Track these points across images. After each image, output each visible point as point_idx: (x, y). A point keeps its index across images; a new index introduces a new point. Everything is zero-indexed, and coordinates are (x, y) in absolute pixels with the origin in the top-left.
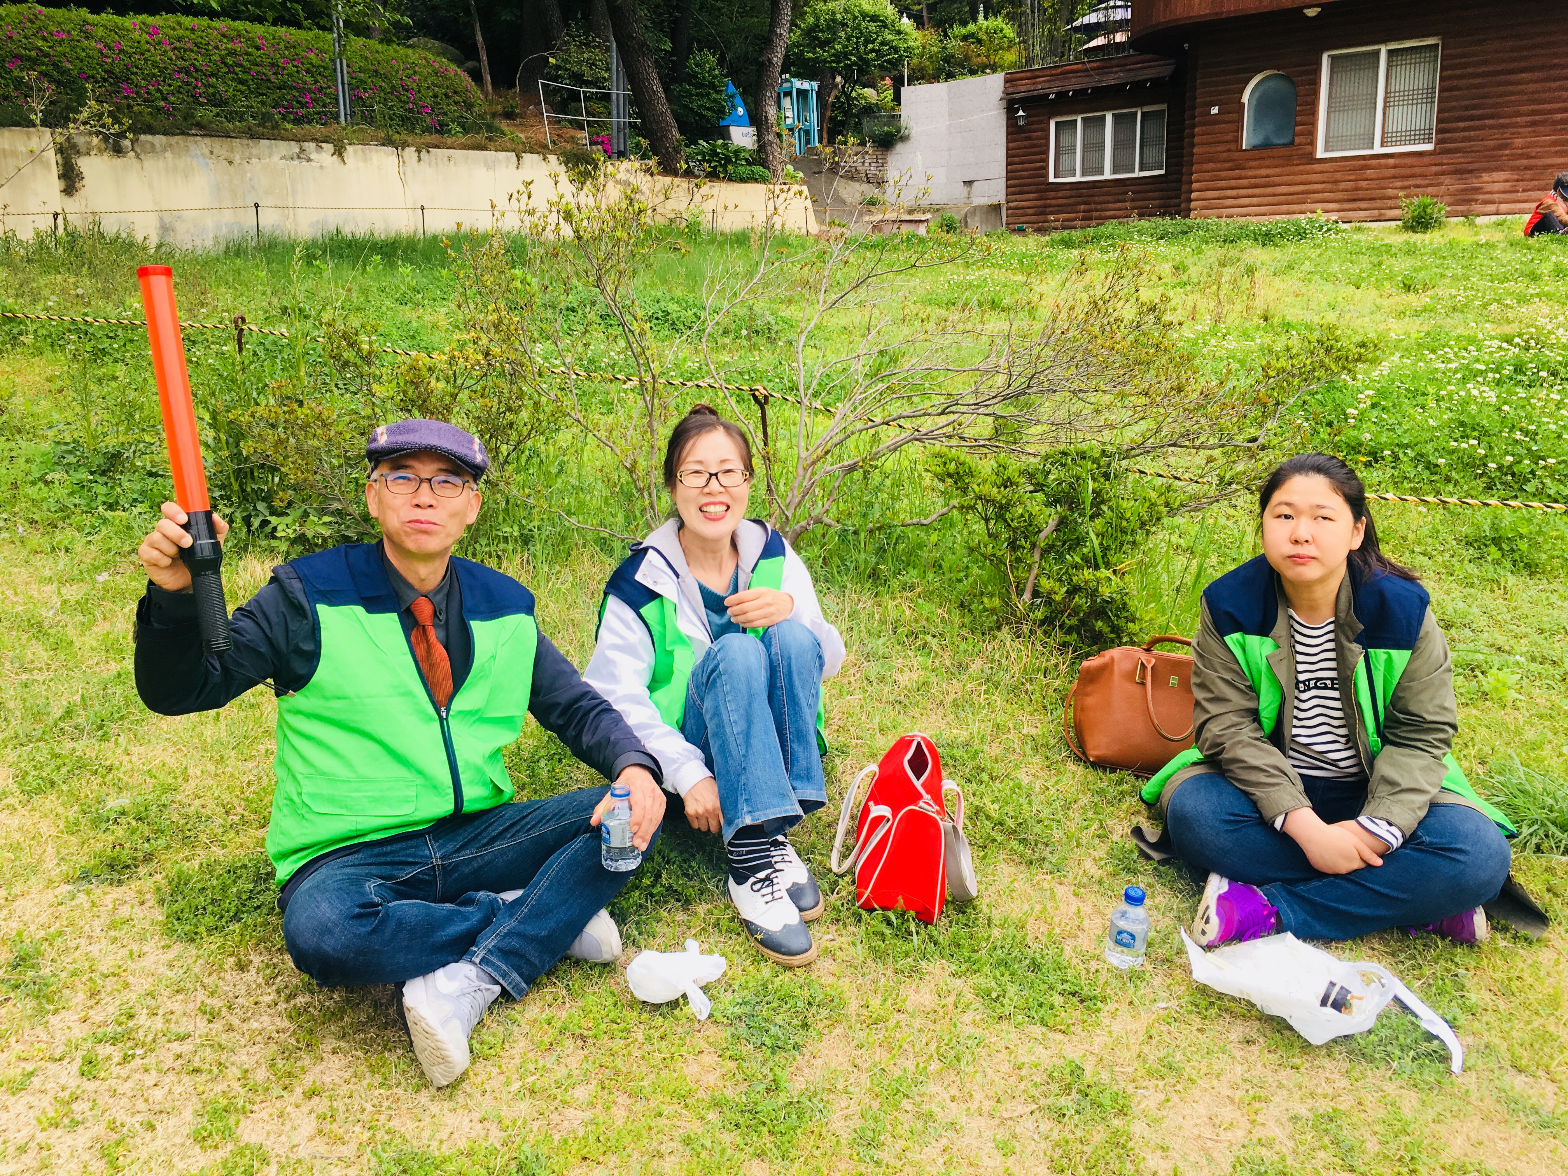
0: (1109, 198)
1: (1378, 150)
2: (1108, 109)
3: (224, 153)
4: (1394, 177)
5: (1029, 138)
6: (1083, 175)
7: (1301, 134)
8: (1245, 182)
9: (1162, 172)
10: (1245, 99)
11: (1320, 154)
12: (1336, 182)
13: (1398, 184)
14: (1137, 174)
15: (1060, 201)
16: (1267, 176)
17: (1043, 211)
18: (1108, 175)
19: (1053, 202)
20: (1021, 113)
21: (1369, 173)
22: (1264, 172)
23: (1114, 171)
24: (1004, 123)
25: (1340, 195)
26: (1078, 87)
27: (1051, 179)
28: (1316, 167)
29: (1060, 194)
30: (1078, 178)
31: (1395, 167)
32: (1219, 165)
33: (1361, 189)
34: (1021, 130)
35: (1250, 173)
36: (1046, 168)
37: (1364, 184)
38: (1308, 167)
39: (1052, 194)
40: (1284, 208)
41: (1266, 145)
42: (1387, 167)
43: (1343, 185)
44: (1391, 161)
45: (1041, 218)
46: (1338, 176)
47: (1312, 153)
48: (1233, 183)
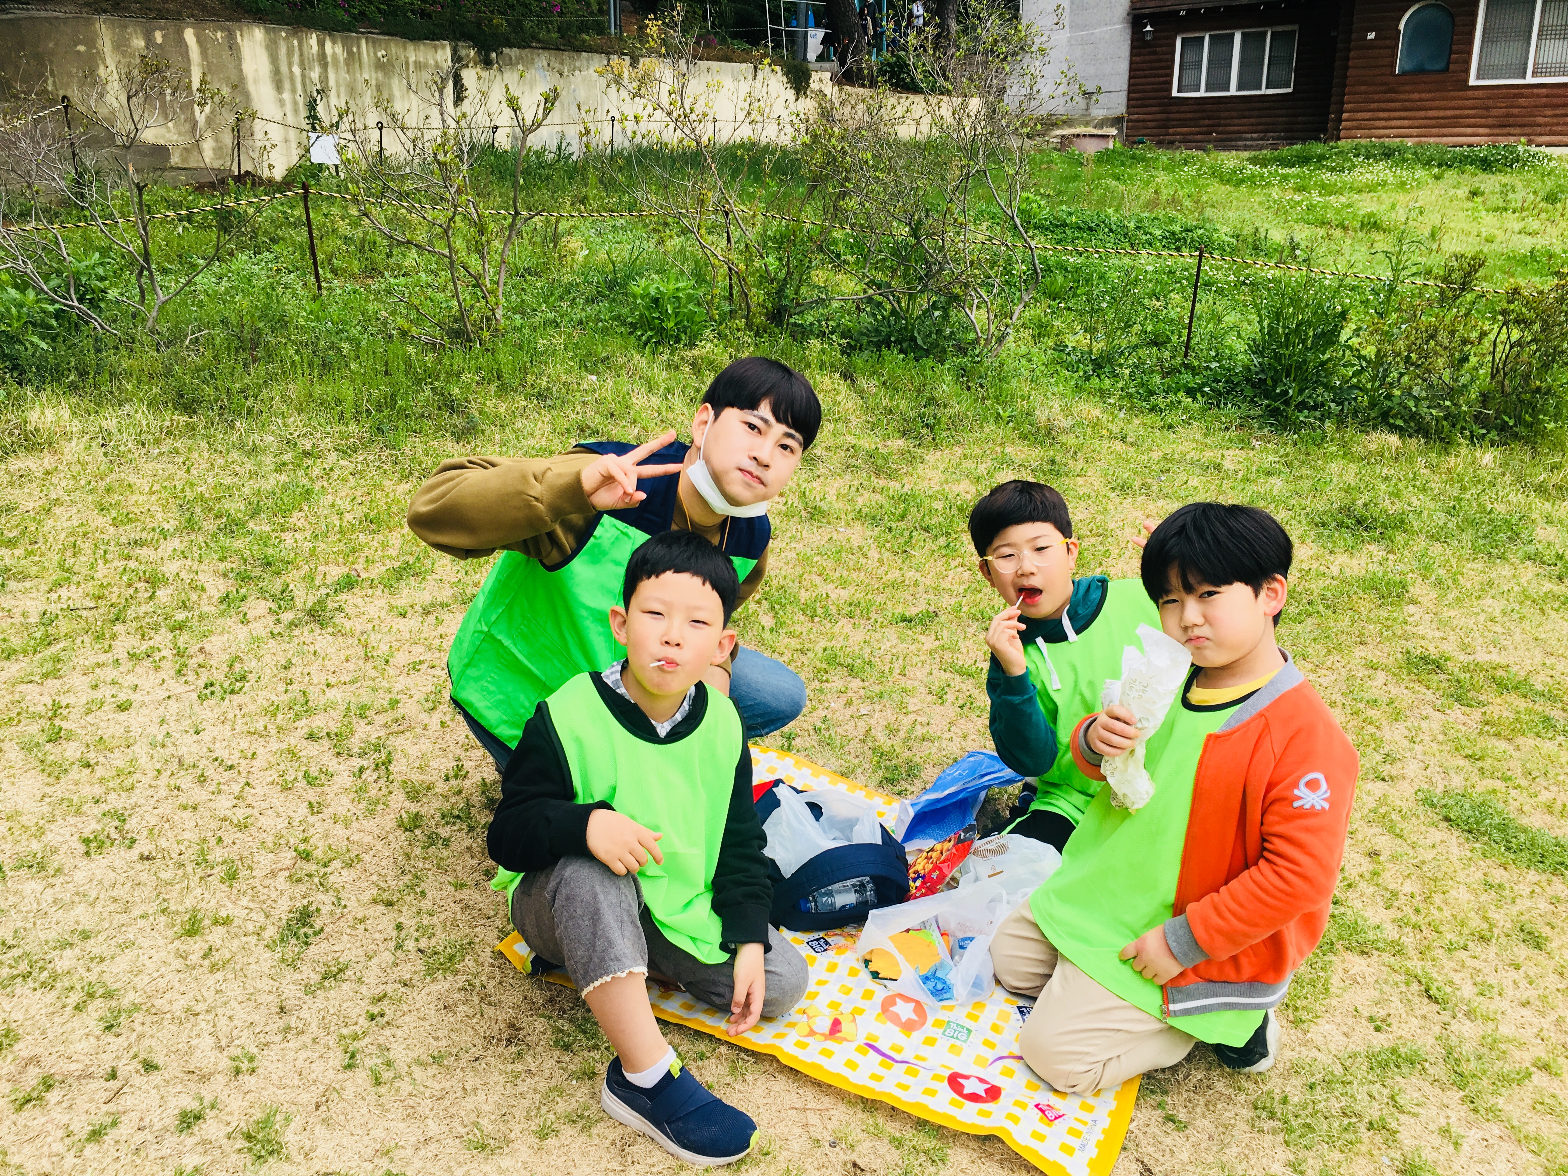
0: (1234, 114)
1: (1529, 80)
2: (1237, 28)
3: (557, 65)
4: (1545, 106)
5: (1155, 53)
6: (1207, 90)
7: (1456, 62)
8: (1398, 105)
9: (1290, 90)
10: (1402, 27)
11: (1473, 81)
12: (1487, 108)
13: (1550, 113)
14: (1264, 91)
15: (1182, 116)
16: (1420, 100)
17: (1164, 125)
18: (1233, 91)
19: (1178, 116)
20: (1149, 28)
21: (1522, 101)
22: (1416, 96)
23: (1239, 88)
24: (1128, 37)
25: (1490, 121)
26: (1210, 5)
27: (1175, 93)
28: (1470, 93)
29: (1183, 108)
30: (1202, 93)
31: (1547, 96)
32: (1371, 89)
33: (1513, 116)
34: (1147, 44)
35: (1402, 96)
36: (1170, 83)
37: (1515, 111)
38: (1461, 93)
39: (1174, 108)
40: (1434, 131)
41: (1420, 71)
42: (1538, 96)
43: (1494, 112)
44: (1544, 91)
45: (1163, 131)
46: (1490, 103)
47: (1466, 80)
48: (1383, 105)
